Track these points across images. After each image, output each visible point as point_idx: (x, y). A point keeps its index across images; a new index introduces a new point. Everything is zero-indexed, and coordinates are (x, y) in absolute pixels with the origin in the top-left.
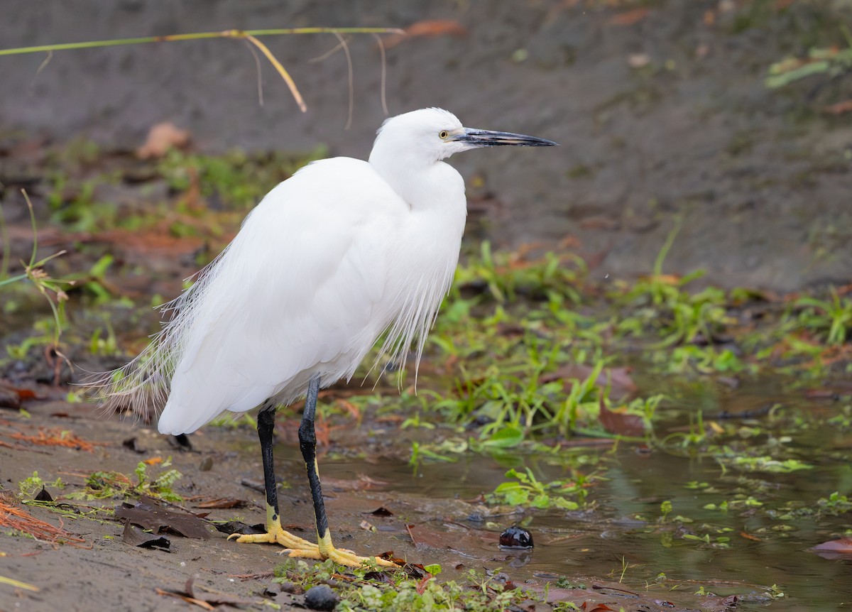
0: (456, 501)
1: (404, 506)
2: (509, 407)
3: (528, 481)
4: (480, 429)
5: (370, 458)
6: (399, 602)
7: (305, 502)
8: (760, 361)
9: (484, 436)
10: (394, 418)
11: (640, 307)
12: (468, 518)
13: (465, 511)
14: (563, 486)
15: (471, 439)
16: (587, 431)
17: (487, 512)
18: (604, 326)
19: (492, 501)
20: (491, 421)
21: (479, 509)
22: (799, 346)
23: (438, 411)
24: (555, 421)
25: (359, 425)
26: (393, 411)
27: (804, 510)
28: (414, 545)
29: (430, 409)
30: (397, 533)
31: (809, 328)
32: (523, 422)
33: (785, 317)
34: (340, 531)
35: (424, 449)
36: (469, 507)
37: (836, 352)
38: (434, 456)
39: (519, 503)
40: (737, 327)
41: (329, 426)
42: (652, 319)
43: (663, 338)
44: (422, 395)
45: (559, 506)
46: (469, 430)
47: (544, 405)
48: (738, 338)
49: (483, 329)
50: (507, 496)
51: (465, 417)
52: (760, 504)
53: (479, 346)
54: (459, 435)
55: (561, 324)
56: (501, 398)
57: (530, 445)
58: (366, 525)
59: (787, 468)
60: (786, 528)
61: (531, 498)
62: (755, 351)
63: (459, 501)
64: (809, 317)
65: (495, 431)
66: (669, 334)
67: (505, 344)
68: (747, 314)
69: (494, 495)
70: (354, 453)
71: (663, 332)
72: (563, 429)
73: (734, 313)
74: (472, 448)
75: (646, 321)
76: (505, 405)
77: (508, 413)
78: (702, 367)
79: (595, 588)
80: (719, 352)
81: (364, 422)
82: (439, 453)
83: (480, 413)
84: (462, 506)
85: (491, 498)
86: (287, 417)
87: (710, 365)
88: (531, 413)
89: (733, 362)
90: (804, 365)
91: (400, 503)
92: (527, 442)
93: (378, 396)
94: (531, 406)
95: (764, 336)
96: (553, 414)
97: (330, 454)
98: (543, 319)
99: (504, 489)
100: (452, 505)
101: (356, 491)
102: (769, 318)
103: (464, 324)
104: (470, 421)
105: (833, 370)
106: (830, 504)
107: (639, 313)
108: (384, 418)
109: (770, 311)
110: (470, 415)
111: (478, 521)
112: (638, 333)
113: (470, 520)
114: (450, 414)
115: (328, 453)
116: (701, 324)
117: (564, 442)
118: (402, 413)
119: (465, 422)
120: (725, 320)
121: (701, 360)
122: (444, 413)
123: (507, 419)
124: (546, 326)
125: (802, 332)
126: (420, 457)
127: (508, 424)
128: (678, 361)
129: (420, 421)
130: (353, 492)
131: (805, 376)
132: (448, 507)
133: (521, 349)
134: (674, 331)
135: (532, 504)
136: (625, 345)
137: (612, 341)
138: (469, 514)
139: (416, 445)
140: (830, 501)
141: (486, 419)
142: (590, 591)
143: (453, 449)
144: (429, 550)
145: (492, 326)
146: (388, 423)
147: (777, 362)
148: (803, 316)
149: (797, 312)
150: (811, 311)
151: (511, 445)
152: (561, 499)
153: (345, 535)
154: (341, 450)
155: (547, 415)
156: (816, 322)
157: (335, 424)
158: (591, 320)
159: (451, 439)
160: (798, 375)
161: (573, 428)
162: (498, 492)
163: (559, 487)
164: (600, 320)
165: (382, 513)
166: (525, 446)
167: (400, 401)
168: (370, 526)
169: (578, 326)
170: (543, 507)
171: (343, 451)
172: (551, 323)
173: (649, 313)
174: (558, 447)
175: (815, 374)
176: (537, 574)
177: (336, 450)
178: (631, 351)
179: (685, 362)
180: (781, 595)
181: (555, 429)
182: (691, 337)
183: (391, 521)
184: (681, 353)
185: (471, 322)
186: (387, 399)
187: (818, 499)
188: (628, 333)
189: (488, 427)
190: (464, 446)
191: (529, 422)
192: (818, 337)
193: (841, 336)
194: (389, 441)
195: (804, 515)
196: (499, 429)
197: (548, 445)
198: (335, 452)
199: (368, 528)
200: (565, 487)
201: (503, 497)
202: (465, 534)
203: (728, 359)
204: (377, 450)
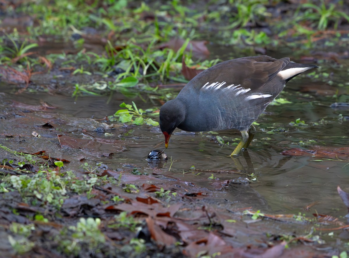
0: (91, 120)
1: (61, 122)
2: (134, 63)
3: (132, 109)
4: (116, 76)
5: (51, 92)
6: (31, 185)
7: (5, 118)
8: (280, 38)
9: (117, 80)
10: (70, 68)
11: (222, 5)
12: (96, 130)
13: (95, 126)
14: (154, 111)
15: (110, 82)
16: (175, 79)
17: (107, 126)
18: (200, 16)
19: (112, 120)
20: (123, 71)
21: (103, 125)
22: (302, 30)
23: (96, 64)
24: (158, 72)
25: (49, 71)
26: (70, 64)
27: (280, 129)
28: (60, 146)
29: (92, 63)
30: (52, 139)
31: (309, 20)
32: (141, 73)
33: (296, 14)
34: (20, 137)
35: (82, 88)
36: (98, 124)
37: (321, 34)
38: (87, 92)
39: (126, 122)
40: (272, 18)
41: (32, 72)
42: (227, 12)
43: (231, 23)
44: (88, 55)
45: (149, 124)
46: (110, 76)
47: (154, 63)
48: (271, 24)
49: (133, 16)
50: (120, 117)
51: (110, 68)
52: (258, 124)
53: (127, 26)
54: (104, 79)
55: (177, 13)
56: (130, 59)
57: (143, 86)
58: (35, 134)
59: (279, 103)
60: (269, 139)
61: (133, 119)
62: (279, 32)
63: (93, 120)
64: (310, 13)
65: (125, 77)
66: (234, 22)
67: (143, 24)
68: (278, 11)
69: (114, 116)
70: (42, 89)
71: (231, 20)
72: (162, 77)
73: (271, 10)
74: (109, 87)
75: (223, 13)
76: (131, 62)
77: (133, 67)
78: (248, 41)
79: (154, 174)
80: (259, 33)
81: (53, 70)
82: (89, 90)
83: (118, 67)
84: (93, 123)
85: (112, 118)
86: (9, 66)
87: (252, 40)
88: (146, 68)
89: (266, 38)
90: (304, 41)
91: (60, 120)
92: (141, 84)
93: (64, 55)
94: (147, 63)
95: (285, 24)
96: (158, 68)
97: (29, 89)
98: (168, 10)
99: (120, 113)
100: (88, 122)
101: (37, 112)
102: (290, 13)
103: (123, 13)
104: (112, 71)
105: (318, 45)
106: (296, 125)
107: (220, 8)
108: (64, 68)
109: (291, 9)
110: (112, 67)
111: (101, 132)
112: (218, 20)
113: (96, 131)
114: (102, 66)
115: (27, 88)
116: (251, 16)
117: (161, 85)
118: (76, 65)
119: (109, 72)
120: (266, 14)
121: (248, 37)
122: (100, 65)
123: (132, 71)
124: (169, 14)
125: (305, 23)
126: (79, 92)
127: (132, 74)
128: (236, 37)
129: (84, 70)
130: (35, 112)
131: (303, 48)
132: (86, 123)
133: (152, 27)
134: (237, 19)
135: (134, 122)
136: (210, 27)
137: (203, 24)
138: (97, 128)
139: (77, 85)
140: (296, 123)
141: (120, 70)
142: (150, 176)
143: (98, 88)
144: (68, 149)
145: (138, 14)
146: (66, 71)
147: (290, 39)
148: (307, 13)
149: (303, 10)
150: (311, 11)
151: (131, 86)
152: (150, 119)
153: (21, 140)
154: (35, 87)
155: (155, 68)
156: (313, 17)
157: (37, 70)
158: (195, 11)
159: (99, 82)
160: (299, 47)
161: (168, 77)
162: (116, 114)
163: (151, 112)
164: (199, 12)
165: (47, 126)
166: (139, 86)
167: (77, 57)
168: (37, 134)
169: (187, 14)
170: (139, 124)
171: (36, 87)
172: (172, 12)
173: (226, 9)
174: (157, 88)
175: (308, 47)
176: (125, 165)
177: (32, 87)
178: (213, 30)
179: (239, 38)
180: (255, 179)
181: (158, 77)
182: (245, 23)
183: (51, 131)
184: (238, 33)
185: (127, 11)
186: (70, 56)
187: (290, 122)
188: (212, 20)
189: (120, 75)
190: (105, 86)
191: (145, 72)
192: (313, 25)
193: (325, 25)
194: (64, 82)
195: (280, 131)
196: (127, 76)
197: (152, 87)
198: (31, 88)
199: (36, 136)
200: (155, 113)
201: (118, 118)
202: (91, 140)
203: (263, 37)
204: (56, 87)
